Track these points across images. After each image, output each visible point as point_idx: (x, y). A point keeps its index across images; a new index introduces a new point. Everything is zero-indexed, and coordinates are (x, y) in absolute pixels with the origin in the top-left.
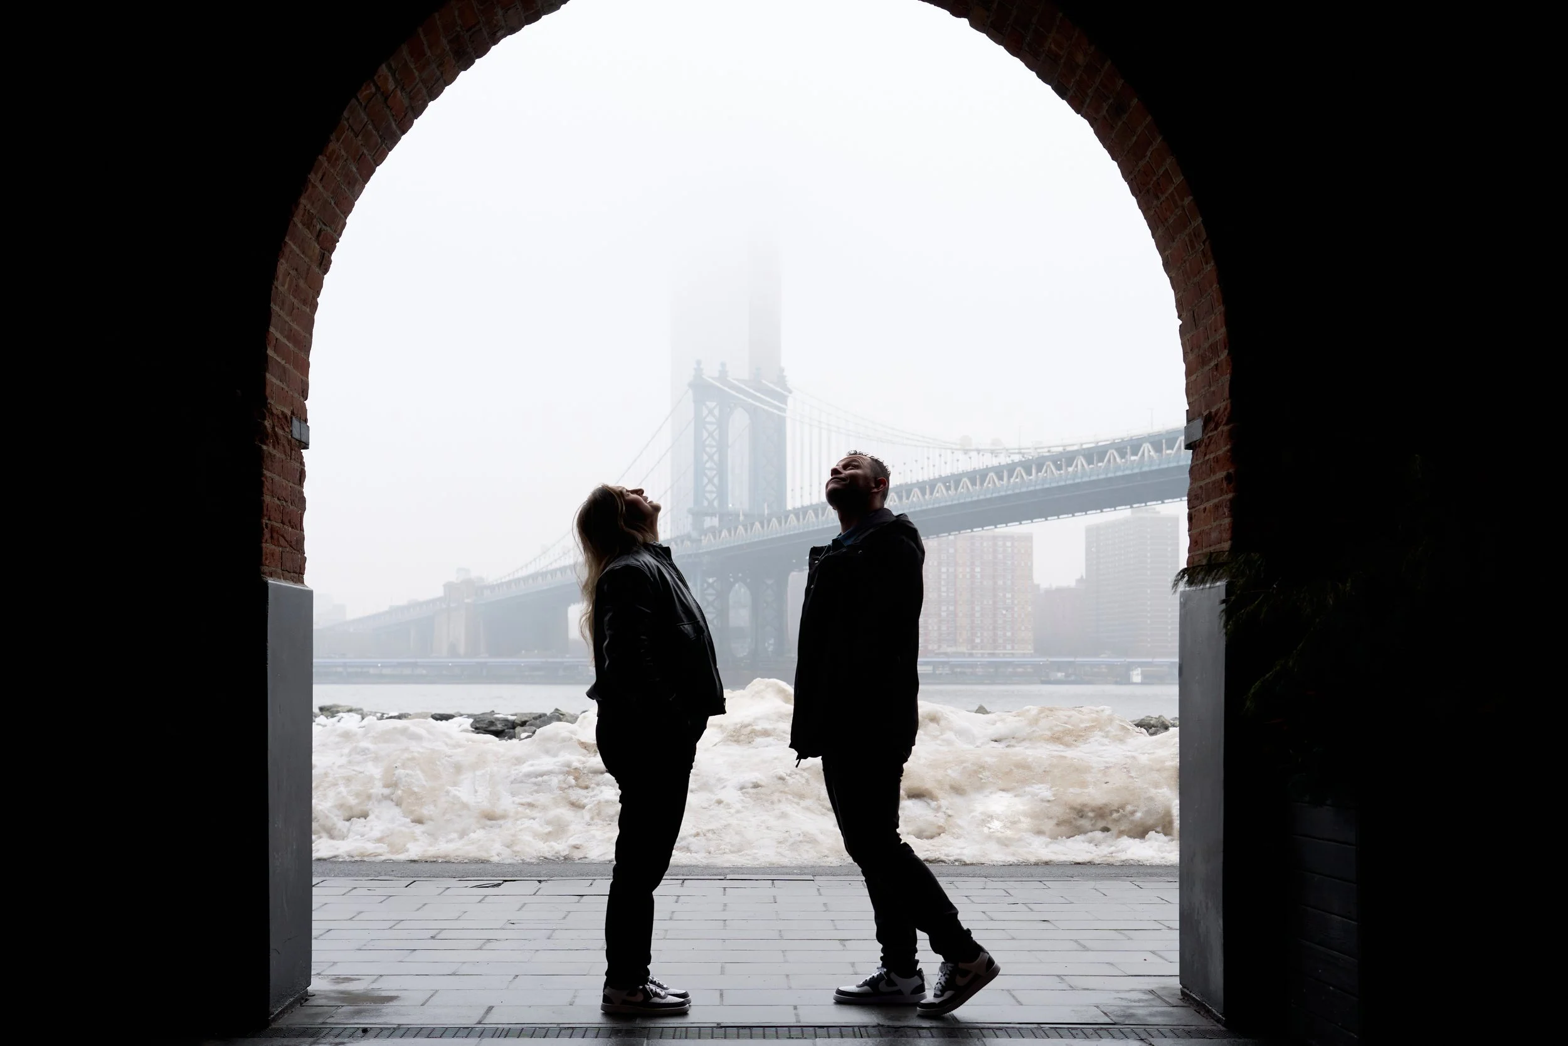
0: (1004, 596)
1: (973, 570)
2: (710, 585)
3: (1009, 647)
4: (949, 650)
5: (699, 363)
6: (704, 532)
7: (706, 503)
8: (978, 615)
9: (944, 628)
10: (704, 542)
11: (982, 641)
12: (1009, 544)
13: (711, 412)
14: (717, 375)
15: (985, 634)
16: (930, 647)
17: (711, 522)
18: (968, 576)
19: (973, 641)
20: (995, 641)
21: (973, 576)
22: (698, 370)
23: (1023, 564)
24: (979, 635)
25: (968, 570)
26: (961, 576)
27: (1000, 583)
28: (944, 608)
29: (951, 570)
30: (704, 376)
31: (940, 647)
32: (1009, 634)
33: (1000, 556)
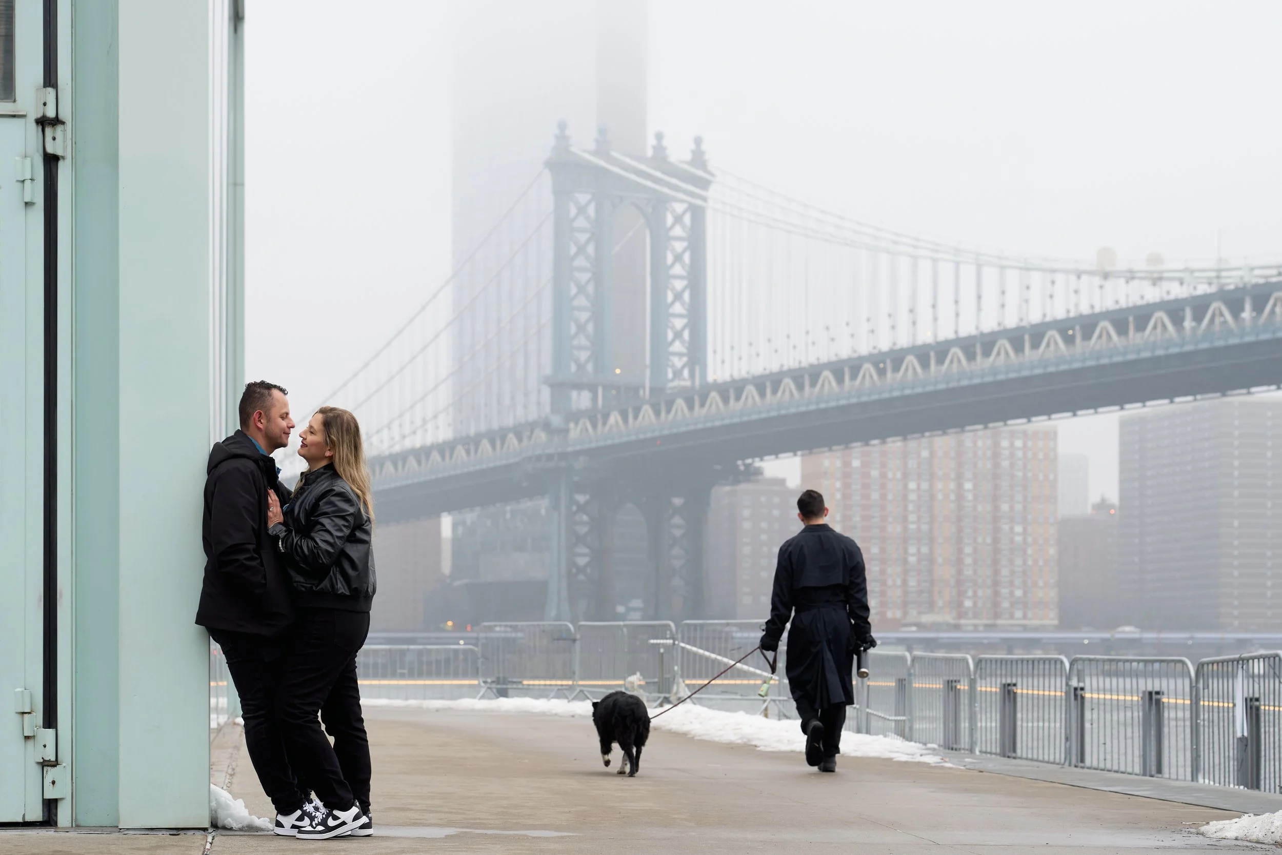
0: (1012, 529)
1: (960, 486)
2: (581, 508)
3: (1018, 614)
4: (926, 619)
5: (562, 126)
6: (574, 416)
7: (573, 368)
8: (968, 560)
9: (912, 583)
10: (575, 432)
11: (975, 604)
12: (1019, 443)
13: (582, 210)
14: (592, 146)
15: (980, 593)
16: (890, 615)
17: (582, 400)
18: (952, 497)
19: (960, 604)
20: (996, 604)
21: (960, 497)
22: (562, 138)
23: (1041, 477)
24: (970, 593)
25: (952, 486)
26: (940, 496)
27: (1005, 507)
28: (912, 550)
29: (925, 486)
30: (573, 149)
31: (905, 614)
32: (1019, 593)
33: (1005, 464)
